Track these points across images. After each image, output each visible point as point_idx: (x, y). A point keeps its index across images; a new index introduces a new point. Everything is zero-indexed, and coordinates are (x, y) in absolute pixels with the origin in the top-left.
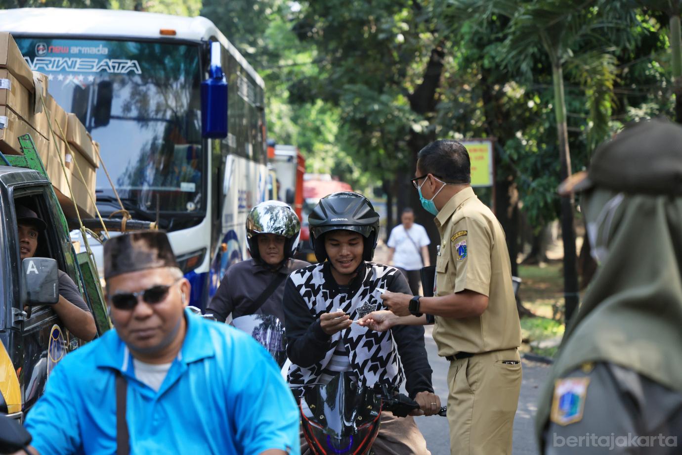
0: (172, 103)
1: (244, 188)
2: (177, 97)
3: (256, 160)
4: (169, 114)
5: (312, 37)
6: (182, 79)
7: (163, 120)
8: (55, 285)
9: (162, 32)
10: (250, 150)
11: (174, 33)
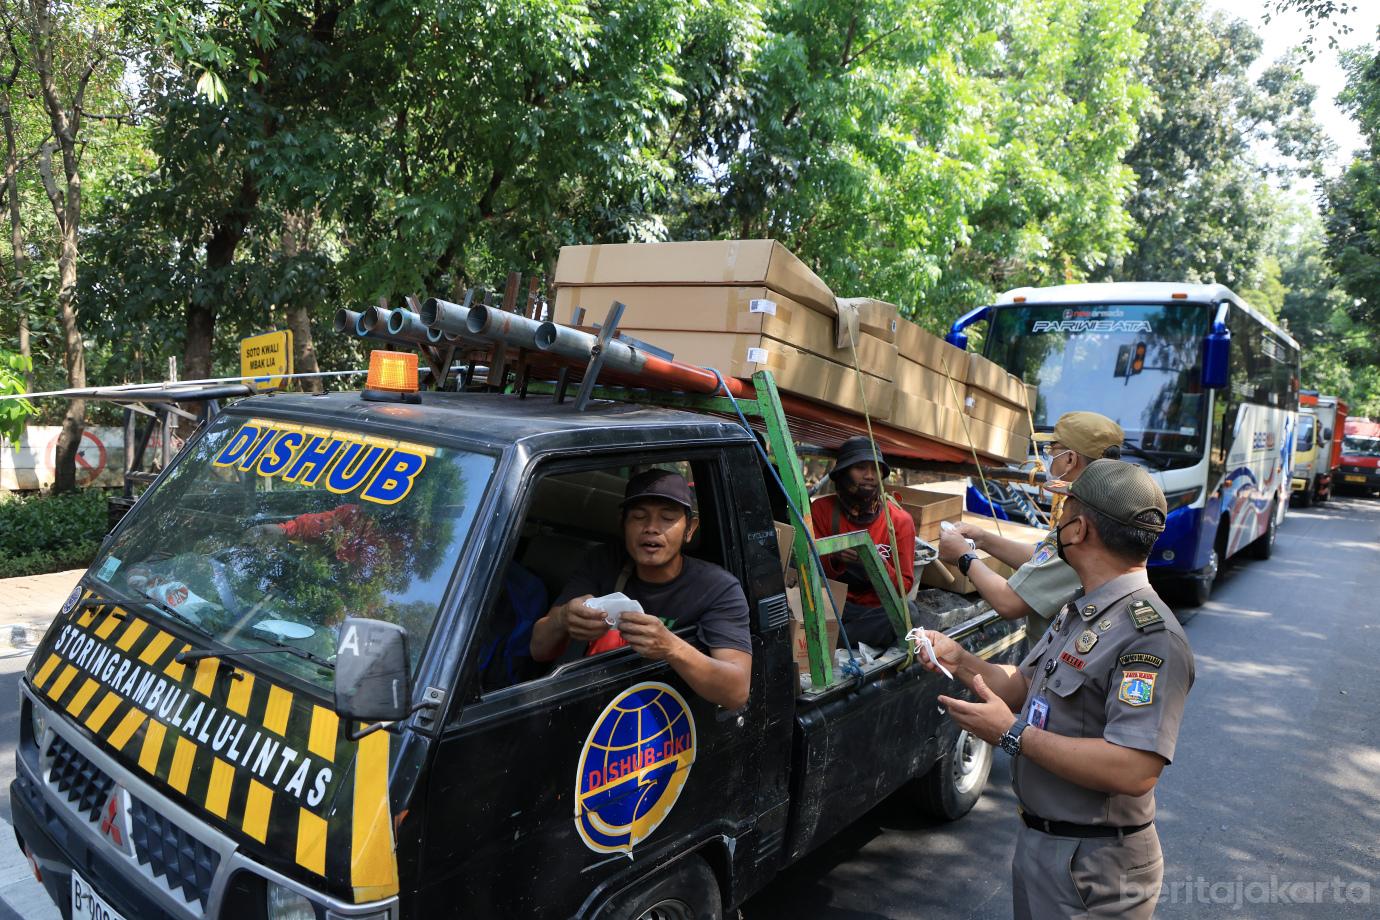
0: (1184, 359)
1: (1264, 430)
2: (1188, 355)
3: (1281, 406)
4: (1181, 367)
5: (1364, 320)
6: (1193, 339)
7: (1177, 371)
8: (395, 682)
9: (1174, 296)
10: (1275, 399)
11: (1185, 296)
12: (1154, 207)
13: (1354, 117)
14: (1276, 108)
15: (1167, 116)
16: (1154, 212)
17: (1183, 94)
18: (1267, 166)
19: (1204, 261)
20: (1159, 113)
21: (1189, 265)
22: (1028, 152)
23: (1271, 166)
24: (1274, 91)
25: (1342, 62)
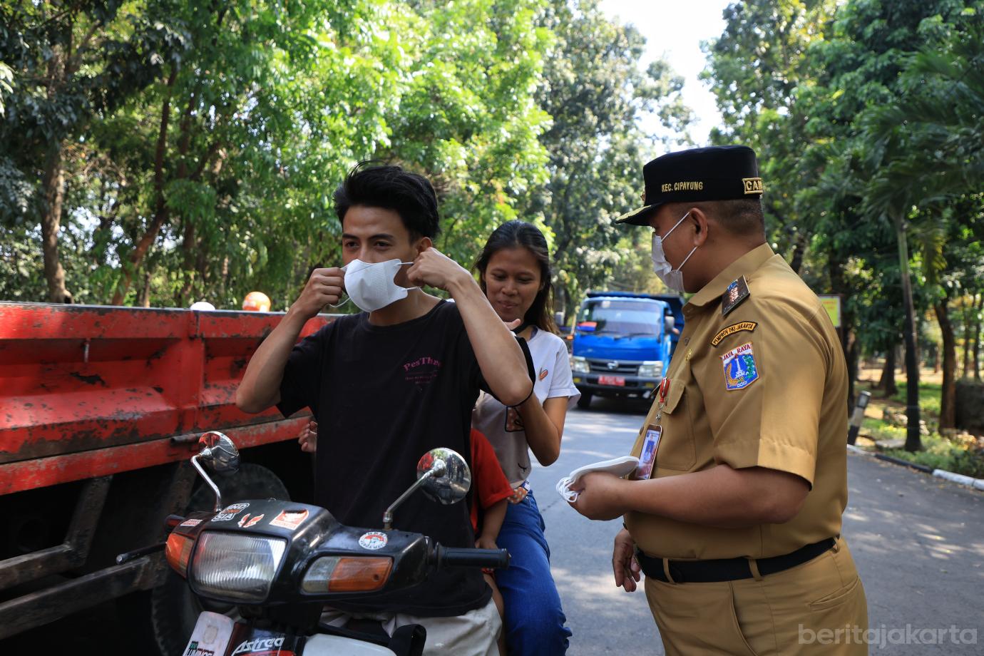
12: (572, 155)
13: (711, 90)
14: (658, 90)
15: (580, 81)
16: (572, 159)
17: (590, 64)
18: (654, 135)
19: (611, 203)
20: (572, 77)
21: (601, 207)
22: (448, 72)
23: (658, 136)
24: (657, 78)
25: (701, 47)
